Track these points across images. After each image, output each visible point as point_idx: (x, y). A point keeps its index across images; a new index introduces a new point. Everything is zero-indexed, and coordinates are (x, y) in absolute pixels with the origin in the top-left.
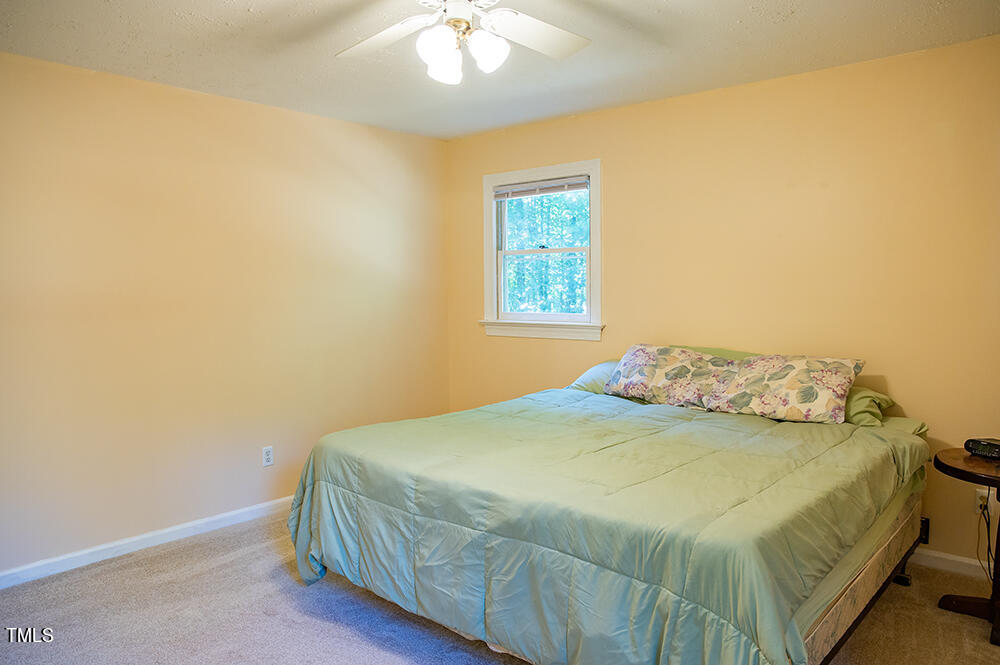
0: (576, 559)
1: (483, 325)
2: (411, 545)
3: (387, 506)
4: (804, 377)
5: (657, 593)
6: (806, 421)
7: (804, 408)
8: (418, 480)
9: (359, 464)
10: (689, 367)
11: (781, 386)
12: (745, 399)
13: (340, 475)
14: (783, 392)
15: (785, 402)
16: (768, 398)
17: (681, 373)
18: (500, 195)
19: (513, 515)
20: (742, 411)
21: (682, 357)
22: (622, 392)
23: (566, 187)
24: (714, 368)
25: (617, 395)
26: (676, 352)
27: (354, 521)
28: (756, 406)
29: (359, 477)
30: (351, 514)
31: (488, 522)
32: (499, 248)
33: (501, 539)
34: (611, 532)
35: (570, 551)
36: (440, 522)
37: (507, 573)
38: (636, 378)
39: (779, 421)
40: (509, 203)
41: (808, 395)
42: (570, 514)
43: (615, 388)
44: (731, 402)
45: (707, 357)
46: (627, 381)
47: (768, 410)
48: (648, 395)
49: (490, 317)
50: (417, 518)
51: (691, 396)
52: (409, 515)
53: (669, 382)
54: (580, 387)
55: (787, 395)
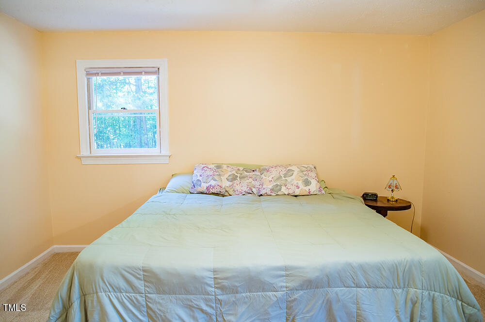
0: (358, 289)
1: (79, 158)
2: (214, 318)
3: (184, 296)
4: (301, 174)
5: (407, 292)
6: (309, 195)
7: (307, 188)
8: (215, 271)
9: (144, 271)
10: (236, 174)
11: (293, 179)
12: (278, 188)
13: (122, 284)
14: (295, 182)
15: (298, 187)
16: (289, 186)
17: (233, 178)
18: (90, 74)
19: (312, 275)
20: (279, 193)
21: (229, 169)
22: (206, 191)
23: (143, 73)
24: (248, 174)
25: (202, 193)
26: (225, 167)
27: (144, 316)
28: (284, 190)
29: (145, 281)
30: (140, 311)
31: (288, 285)
32: (89, 108)
33: (301, 292)
34: (378, 268)
35: (353, 285)
36: (244, 295)
37: (308, 312)
38: (213, 183)
39: (296, 196)
40: (97, 80)
41: (307, 183)
42: (350, 265)
43: (200, 189)
44: (272, 190)
45: (241, 169)
46: (207, 185)
47: (291, 192)
48: (223, 191)
49: (84, 152)
50: (219, 297)
51: (245, 189)
52: (210, 297)
53: (231, 183)
54: (172, 191)
55: (297, 183)
